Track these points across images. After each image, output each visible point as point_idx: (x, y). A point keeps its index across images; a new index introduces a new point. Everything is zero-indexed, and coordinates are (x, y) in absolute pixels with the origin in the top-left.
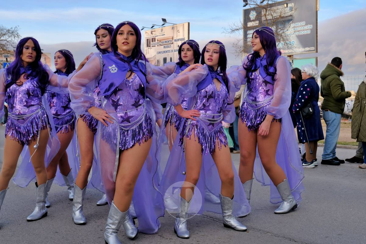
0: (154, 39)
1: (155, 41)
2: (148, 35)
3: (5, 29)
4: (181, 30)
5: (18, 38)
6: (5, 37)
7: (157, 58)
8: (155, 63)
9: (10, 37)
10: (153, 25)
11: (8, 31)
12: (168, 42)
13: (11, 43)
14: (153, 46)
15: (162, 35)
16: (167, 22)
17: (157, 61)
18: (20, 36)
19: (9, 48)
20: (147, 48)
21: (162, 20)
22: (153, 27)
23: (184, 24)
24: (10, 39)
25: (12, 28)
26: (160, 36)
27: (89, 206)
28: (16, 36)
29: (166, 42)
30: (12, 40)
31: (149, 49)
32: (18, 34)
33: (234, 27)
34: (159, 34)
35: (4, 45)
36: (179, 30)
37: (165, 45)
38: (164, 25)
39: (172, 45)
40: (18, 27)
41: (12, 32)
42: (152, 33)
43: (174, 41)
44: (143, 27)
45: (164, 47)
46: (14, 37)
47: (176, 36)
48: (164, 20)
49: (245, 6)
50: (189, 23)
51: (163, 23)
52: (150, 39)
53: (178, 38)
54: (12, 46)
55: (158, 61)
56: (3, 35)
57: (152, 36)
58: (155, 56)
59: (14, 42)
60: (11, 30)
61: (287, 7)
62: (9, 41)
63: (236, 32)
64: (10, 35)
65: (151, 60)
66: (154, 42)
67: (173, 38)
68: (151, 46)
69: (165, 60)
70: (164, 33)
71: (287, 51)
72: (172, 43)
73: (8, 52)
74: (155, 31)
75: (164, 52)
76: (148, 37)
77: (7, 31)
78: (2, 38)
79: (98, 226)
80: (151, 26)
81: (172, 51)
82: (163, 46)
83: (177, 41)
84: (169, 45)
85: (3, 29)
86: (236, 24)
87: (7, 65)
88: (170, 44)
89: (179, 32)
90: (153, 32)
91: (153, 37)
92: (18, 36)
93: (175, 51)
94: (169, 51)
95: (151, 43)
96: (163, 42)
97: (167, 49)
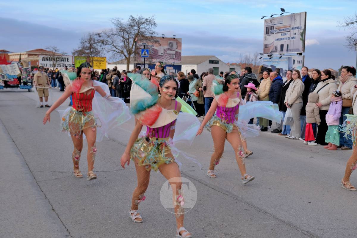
0: (273, 28)
1: (273, 29)
2: (267, 23)
3: (144, 18)
4: (298, 18)
5: (154, 26)
6: (144, 25)
7: (275, 45)
8: (273, 49)
9: (148, 25)
10: (272, 15)
11: (147, 19)
12: (286, 30)
13: (149, 30)
14: (272, 34)
15: (281, 23)
16: (285, 11)
17: (274, 47)
18: (156, 23)
19: (147, 35)
20: (266, 35)
21: (280, 9)
22: (272, 16)
23: (301, 14)
24: (148, 27)
25: (149, 18)
26: (278, 24)
27: (200, 209)
28: (152, 24)
29: (284, 30)
30: (149, 28)
31: (268, 36)
32: (155, 23)
33: (349, 20)
34: (278, 22)
35: (143, 32)
36: (296, 19)
37: (283, 33)
38: (282, 15)
39: (289, 33)
40: (154, 16)
41: (150, 21)
43: (291, 29)
44: (263, 16)
45: (282, 34)
46: (152, 25)
47: (293, 25)
48: (283, 10)
50: (306, 13)
51: (281, 12)
52: (269, 27)
53: (295, 26)
54: (149, 33)
55: (276, 48)
56: (142, 24)
57: (271, 24)
58: (273, 42)
59: (151, 29)
60: (149, 19)
62: (147, 28)
63: (351, 26)
64: (148, 23)
65: (270, 46)
66: (272, 30)
67: (290, 26)
68: (270, 33)
69: (282, 46)
70: (282, 21)
72: (289, 31)
73: (146, 39)
74: (274, 20)
75: (282, 39)
76: (267, 25)
77: (145, 20)
78: (142, 26)
79: (206, 235)
80: (271, 16)
81: (289, 38)
82: (281, 34)
83: (294, 29)
85: (142, 18)
86: (351, 18)
87: (144, 51)
88: (287, 32)
89: (296, 21)
90: (272, 21)
91: (272, 26)
92: (154, 24)
93: (292, 38)
94: (286, 38)
95: (270, 30)
96: (280, 30)
97: (284, 37)
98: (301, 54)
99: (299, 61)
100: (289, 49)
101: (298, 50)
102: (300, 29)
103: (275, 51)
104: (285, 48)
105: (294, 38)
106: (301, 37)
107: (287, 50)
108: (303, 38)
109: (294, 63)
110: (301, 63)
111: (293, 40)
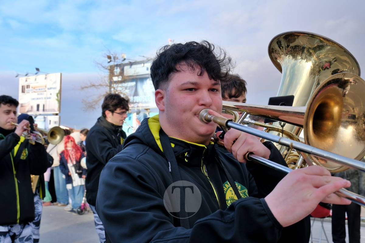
0: (28, 87)
1: (29, 87)
4: (54, 79)
7: (31, 104)
8: (29, 108)
12: (42, 89)
14: (28, 93)
15: (36, 83)
16: (40, 70)
20: (22, 94)
21: (35, 70)
22: (26, 75)
26: (33, 83)
29: (39, 89)
31: (24, 95)
38: (38, 74)
39: (45, 93)
42: (26, 81)
43: (47, 89)
44: (18, 74)
45: (38, 94)
48: (38, 69)
49: (109, 62)
50: (61, 74)
51: (36, 71)
52: (25, 86)
53: (51, 86)
55: (32, 107)
57: (27, 83)
58: (29, 101)
61: (144, 66)
65: (25, 105)
66: (28, 89)
67: (46, 86)
68: (26, 92)
69: (38, 106)
70: (38, 81)
71: (144, 105)
72: (44, 90)
74: (30, 79)
75: (38, 98)
81: (45, 98)
82: (36, 93)
83: (49, 89)
84: (42, 93)
88: (43, 91)
90: (28, 80)
91: (28, 85)
93: (48, 98)
94: (42, 98)
95: (26, 89)
96: (36, 90)
97: (40, 96)
98: (57, 114)
99: (55, 122)
100: (45, 109)
101: (54, 110)
102: (55, 90)
103: (31, 111)
104: (41, 108)
105: (50, 98)
106: (56, 98)
107: (44, 110)
108: (59, 99)
109: (50, 124)
110: (57, 123)
111: (48, 100)
